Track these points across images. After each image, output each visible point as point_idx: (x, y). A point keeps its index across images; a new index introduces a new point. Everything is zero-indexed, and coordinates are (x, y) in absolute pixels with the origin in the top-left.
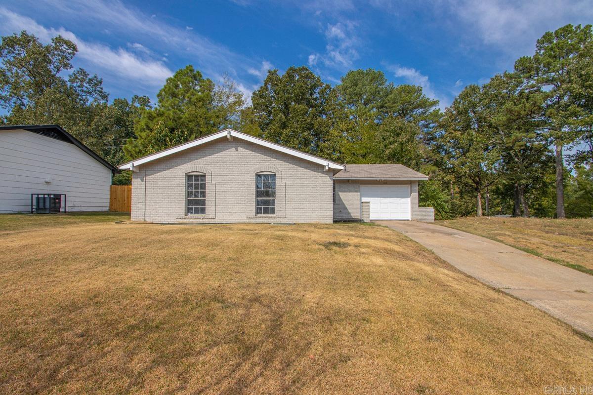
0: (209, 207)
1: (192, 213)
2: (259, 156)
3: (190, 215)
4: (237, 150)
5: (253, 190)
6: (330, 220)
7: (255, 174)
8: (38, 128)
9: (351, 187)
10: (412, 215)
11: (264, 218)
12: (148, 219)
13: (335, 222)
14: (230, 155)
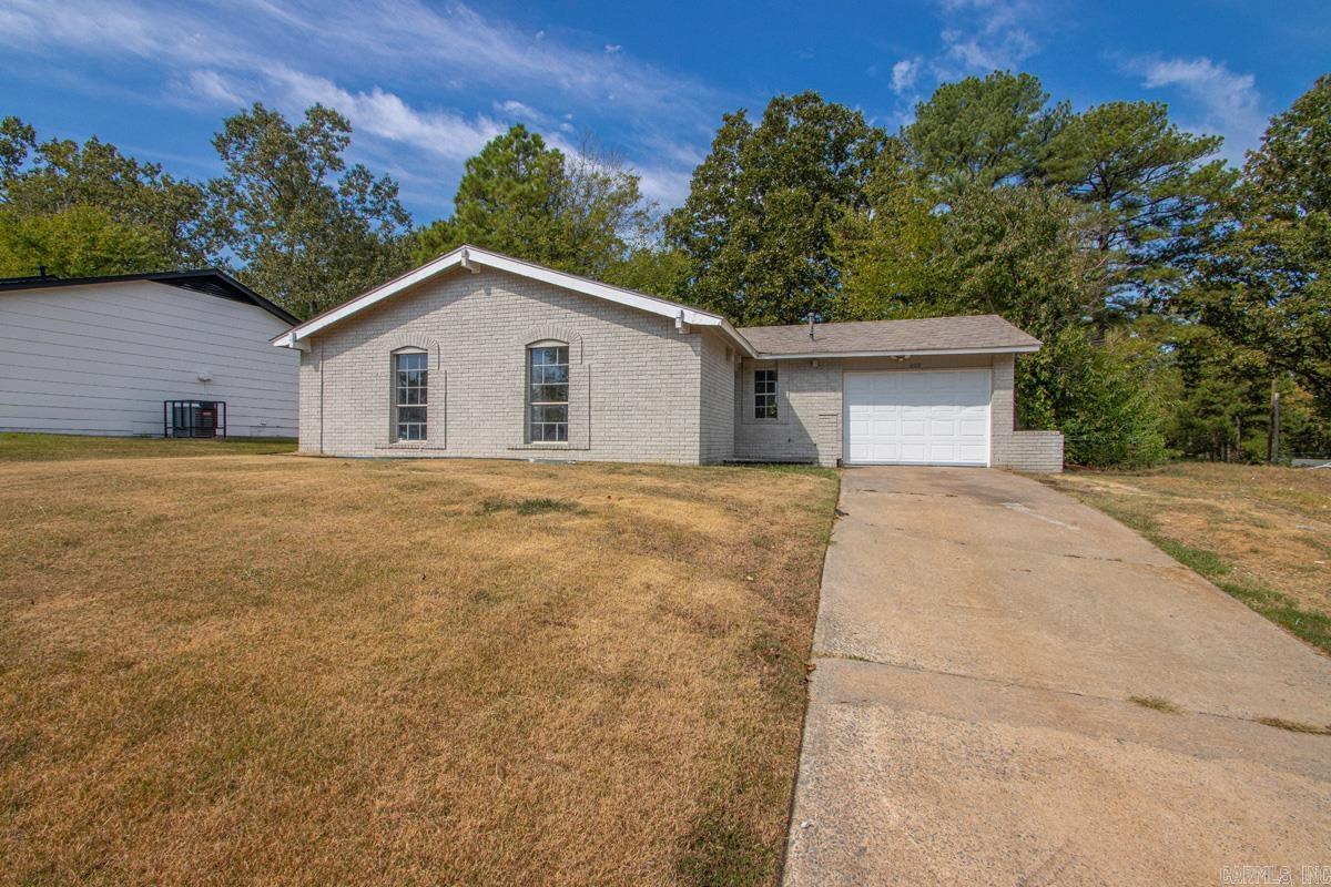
0: (434, 424)
1: (405, 437)
2: (535, 305)
3: (402, 442)
4: (489, 294)
5: (520, 382)
6: (692, 456)
7: (524, 348)
8: (175, 276)
9: (819, 378)
10: (994, 453)
11: (544, 451)
12: (328, 451)
13: (707, 462)
14: (475, 305)
